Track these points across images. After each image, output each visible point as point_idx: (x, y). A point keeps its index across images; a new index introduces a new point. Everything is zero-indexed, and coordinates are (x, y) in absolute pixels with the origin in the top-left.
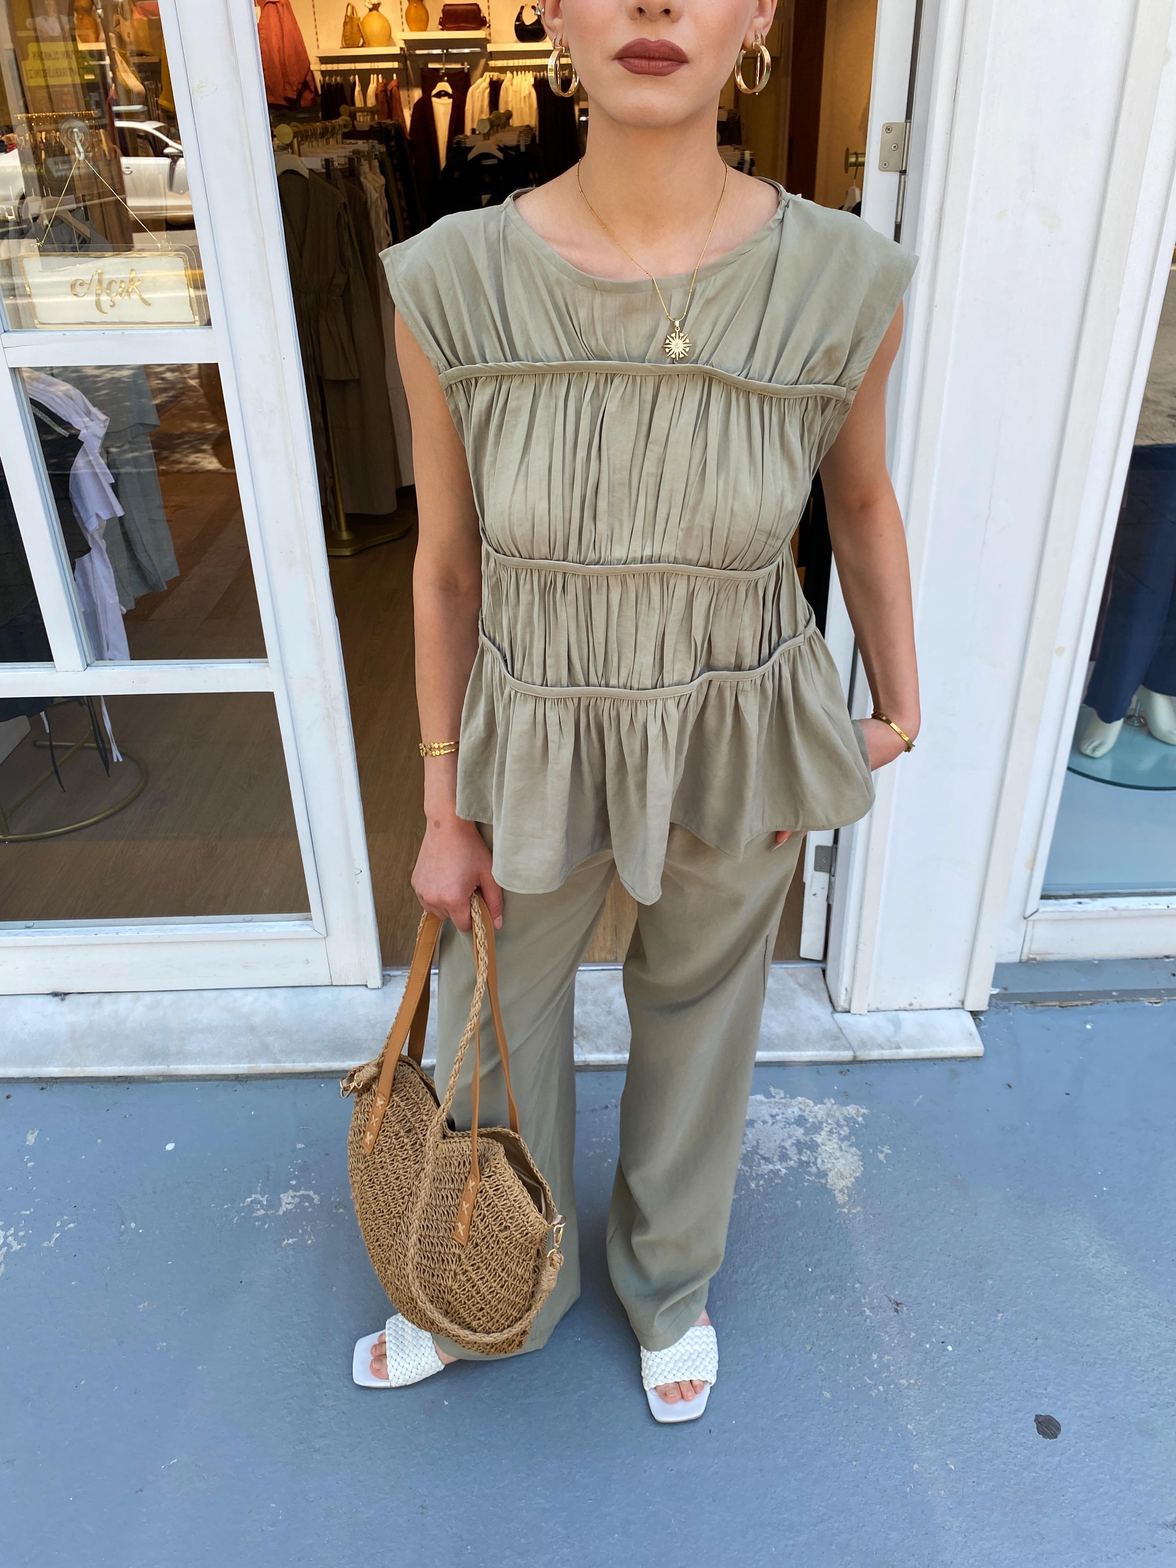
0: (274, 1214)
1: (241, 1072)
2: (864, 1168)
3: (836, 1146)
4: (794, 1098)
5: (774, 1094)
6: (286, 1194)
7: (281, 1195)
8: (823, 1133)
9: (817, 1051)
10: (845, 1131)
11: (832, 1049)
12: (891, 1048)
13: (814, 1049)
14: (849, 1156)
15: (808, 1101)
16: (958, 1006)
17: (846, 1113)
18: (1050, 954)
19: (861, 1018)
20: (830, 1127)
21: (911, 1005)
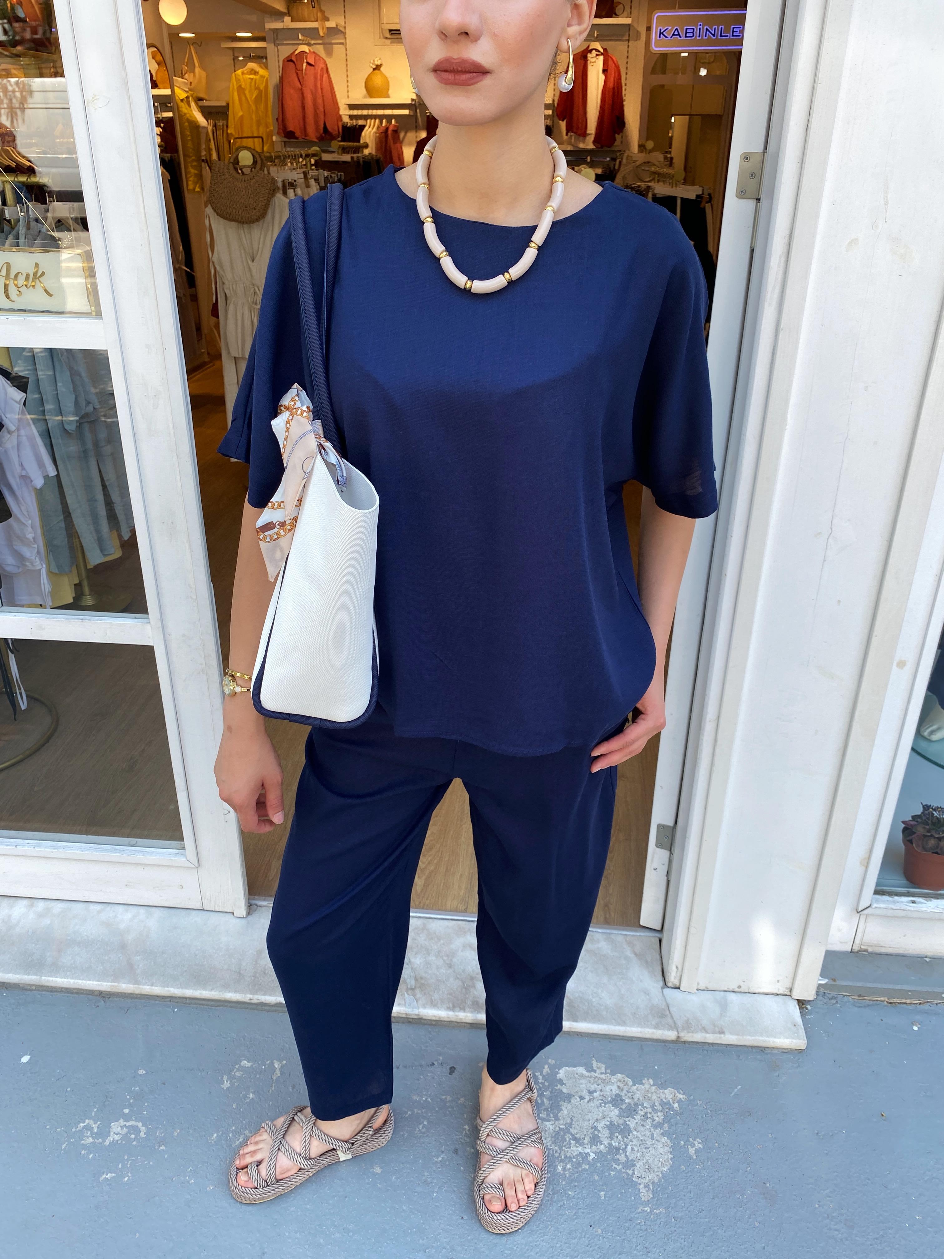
0: (100, 1143)
1: (104, 990)
2: (673, 1162)
3: (648, 1133)
4: (614, 1075)
5: (595, 1068)
6: (116, 1123)
7: (112, 1124)
8: (638, 1117)
9: (642, 1027)
10: (659, 1117)
11: (656, 1027)
12: (714, 1032)
13: (639, 1025)
14: (660, 1145)
15: (626, 1079)
16: (785, 993)
17: (663, 1096)
18: (882, 946)
19: (690, 997)
20: (645, 1110)
21: (739, 987)
